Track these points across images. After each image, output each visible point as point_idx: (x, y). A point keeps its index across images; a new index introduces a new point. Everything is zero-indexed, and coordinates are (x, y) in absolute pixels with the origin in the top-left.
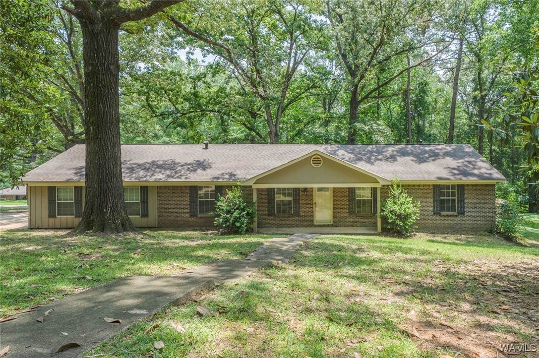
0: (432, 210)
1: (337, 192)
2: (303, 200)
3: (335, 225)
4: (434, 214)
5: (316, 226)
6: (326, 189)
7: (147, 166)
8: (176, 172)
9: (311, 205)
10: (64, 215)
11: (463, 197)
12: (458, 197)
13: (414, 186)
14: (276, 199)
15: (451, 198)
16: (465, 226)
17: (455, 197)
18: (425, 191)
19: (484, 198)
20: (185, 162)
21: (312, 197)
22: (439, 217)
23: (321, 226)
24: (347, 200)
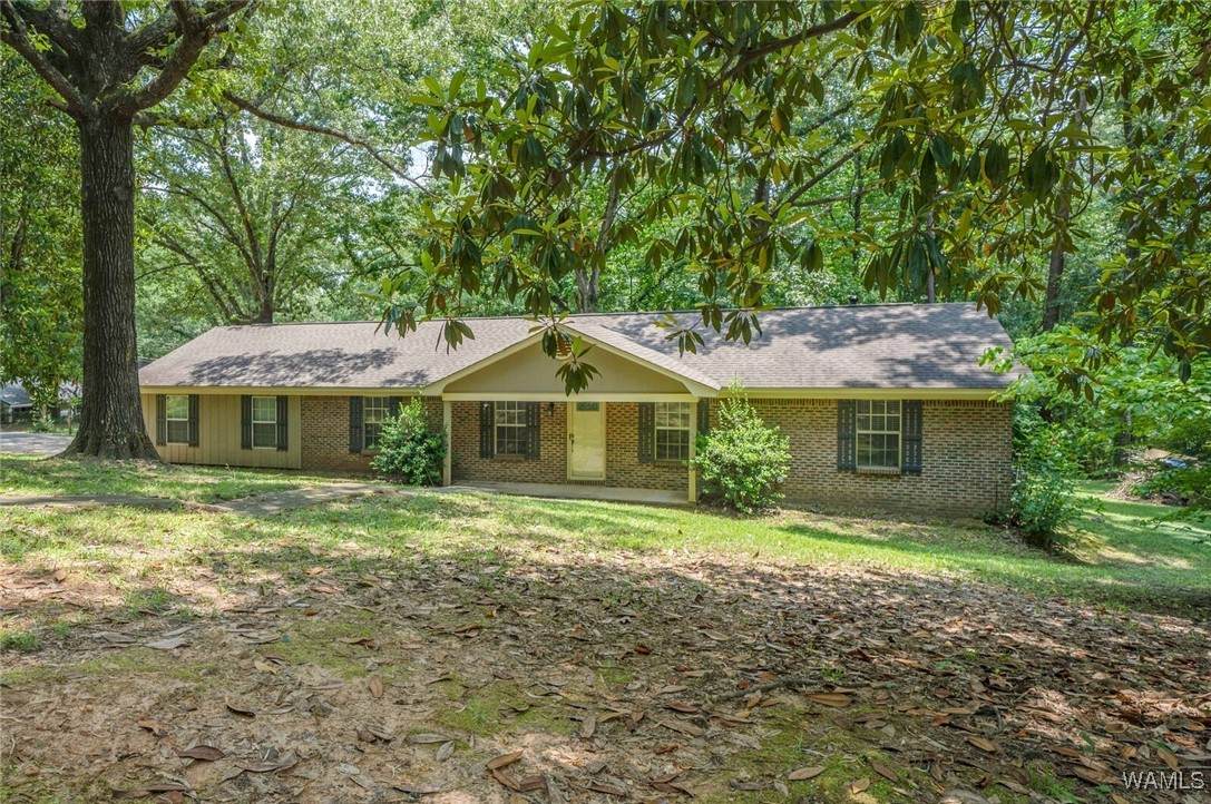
0: (835, 461)
1: (615, 412)
2: (545, 429)
3: (610, 482)
4: (840, 469)
5: (570, 482)
6: (594, 407)
7: (296, 360)
8: (333, 372)
9: (564, 439)
10: (177, 441)
11: (919, 431)
12: (904, 432)
13: (790, 401)
14: (496, 425)
15: (886, 432)
16: (922, 503)
17: (898, 429)
18: (818, 415)
19: (976, 436)
20: (354, 352)
21: (563, 422)
22: (852, 476)
23: (582, 483)
24: (636, 431)
